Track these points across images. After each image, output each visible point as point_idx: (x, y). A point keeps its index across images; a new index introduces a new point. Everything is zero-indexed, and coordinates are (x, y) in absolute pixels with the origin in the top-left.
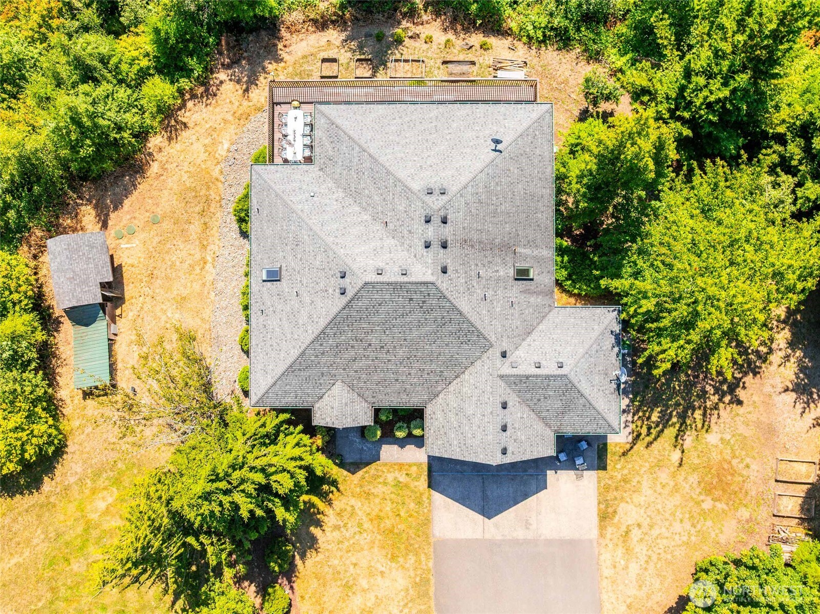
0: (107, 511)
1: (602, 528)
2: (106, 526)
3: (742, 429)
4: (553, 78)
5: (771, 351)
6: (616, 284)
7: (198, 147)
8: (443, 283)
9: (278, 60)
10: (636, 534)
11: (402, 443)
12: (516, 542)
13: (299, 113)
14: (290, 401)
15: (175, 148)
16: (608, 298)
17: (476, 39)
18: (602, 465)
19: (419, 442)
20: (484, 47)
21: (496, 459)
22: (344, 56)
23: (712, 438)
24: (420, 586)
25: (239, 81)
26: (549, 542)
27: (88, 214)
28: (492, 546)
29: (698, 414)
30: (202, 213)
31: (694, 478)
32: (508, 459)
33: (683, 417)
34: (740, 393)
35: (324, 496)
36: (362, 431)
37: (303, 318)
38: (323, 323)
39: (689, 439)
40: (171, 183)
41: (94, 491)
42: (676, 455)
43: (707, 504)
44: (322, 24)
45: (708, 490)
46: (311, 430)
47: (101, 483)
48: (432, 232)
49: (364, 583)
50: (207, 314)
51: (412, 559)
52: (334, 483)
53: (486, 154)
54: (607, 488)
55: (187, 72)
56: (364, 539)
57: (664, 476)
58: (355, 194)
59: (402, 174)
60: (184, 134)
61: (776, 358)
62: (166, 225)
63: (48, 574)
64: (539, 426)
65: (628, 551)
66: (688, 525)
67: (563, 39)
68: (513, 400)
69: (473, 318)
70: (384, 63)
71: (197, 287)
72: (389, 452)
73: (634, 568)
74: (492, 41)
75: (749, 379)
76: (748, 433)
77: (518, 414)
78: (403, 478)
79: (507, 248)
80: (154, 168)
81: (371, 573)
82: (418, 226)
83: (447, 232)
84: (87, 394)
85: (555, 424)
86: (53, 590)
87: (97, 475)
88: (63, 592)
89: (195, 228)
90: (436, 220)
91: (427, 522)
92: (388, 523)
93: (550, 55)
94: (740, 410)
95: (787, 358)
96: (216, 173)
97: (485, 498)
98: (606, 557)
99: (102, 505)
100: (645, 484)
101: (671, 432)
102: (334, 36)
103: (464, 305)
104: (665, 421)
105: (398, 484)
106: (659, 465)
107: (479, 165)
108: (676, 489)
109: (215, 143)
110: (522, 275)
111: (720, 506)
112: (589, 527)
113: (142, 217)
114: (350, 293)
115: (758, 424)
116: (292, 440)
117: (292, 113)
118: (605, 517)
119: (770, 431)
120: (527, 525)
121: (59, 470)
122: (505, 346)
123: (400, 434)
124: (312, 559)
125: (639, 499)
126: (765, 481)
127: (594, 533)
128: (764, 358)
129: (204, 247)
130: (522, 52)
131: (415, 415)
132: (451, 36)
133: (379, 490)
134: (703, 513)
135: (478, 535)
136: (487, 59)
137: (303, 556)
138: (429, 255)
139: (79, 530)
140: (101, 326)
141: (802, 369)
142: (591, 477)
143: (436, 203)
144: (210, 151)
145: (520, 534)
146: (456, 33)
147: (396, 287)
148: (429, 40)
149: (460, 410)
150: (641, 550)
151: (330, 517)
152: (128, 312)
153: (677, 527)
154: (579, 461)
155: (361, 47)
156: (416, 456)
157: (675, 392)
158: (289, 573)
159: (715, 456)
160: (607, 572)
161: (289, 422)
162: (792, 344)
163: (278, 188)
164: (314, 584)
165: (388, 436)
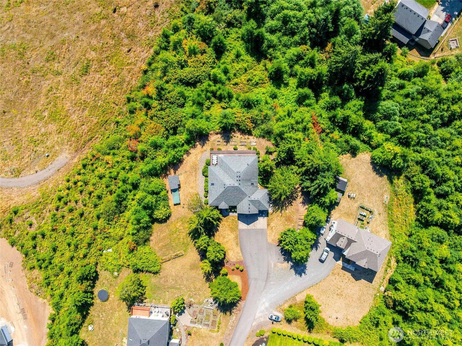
0: (180, 226)
1: (268, 227)
2: (180, 228)
3: (293, 210)
4: (261, 144)
5: (298, 196)
6: (267, 186)
7: (193, 158)
8: (240, 186)
9: (209, 141)
10: (274, 228)
11: (233, 212)
12: (253, 229)
13: (215, 156)
14: (215, 205)
15: (188, 158)
16: (267, 188)
17: (247, 136)
18: (268, 216)
19: (236, 212)
20: (248, 138)
21: (248, 213)
22: (221, 140)
23: (287, 211)
24: (236, 237)
25: (201, 145)
26: (259, 229)
27: (172, 171)
28: (249, 230)
29: (284, 207)
30: (195, 171)
31: (284, 218)
32: (250, 213)
33: (282, 208)
34: (292, 204)
35: (220, 222)
36: (226, 210)
37: (218, 191)
38: (221, 192)
39: (283, 212)
40: (188, 165)
41: (177, 222)
42: (281, 214)
43: (286, 223)
44: (217, 134)
45: (286, 221)
46: (218, 209)
47: (178, 221)
48: (238, 179)
49: (227, 237)
50: (197, 190)
51: (235, 232)
52: (221, 219)
53: (246, 166)
54: (269, 220)
55: (191, 143)
56: (227, 229)
57: (279, 218)
58: (226, 172)
59: (233, 169)
60: (191, 155)
61: (299, 197)
62: (188, 173)
63: (169, 237)
64: (255, 208)
65: (272, 231)
66: (283, 226)
67: (264, 137)
68: (251, 204)
69: (244, 191)
70: (229, 142)
71: (195, 185)
72: (231, 214)
73: (273, 234)
74: (250, 137)
75: (294, 201)
76: (294, 211)
77: (252, 206)
78: (233, 218)
79: (249, 180)
80: (185, 162)
81: (228, 235)
82: (236, 177)
83: (240, 178)
84: (175, 205)
85: (258, 208)
86: (170, 240)
87: (178, 219)
88: (172, 240)
89: (194, 174)
90: (238, 177)
91: (238, 226)
92: (231, 226)
93: (261, 139)
94: (292, 207)
95: (301, 197)
96: (197, 163)
97: (247, 221)
98: (268, 232)
99: (179, 225)
100: (275, 219)
101: (280, 210)
102: (219, 136)
103: (243, 190)
104: (279, 209)
105: (232, 219)
106: (278, 216)
107: (245, 168)
108: (281, 220)
109: (197, 157)
110: (252, 184)
111: (289, 223)
112: (265, 227)
113: (184, 171)
114: (226, 188)
115: (296, 209)
116: (215, 211)
117: (214, 156)
118: (268, 225)
119: (298, 210)
120: (255, 226)
121: (170, 219)
122: (249, 195)
123: (233, 211)
124: (218, 233)
125: (274, 222)
126: (297, 219)
127: (266, 228)
128: (296, 198)
129: (196, 177)
130: (256, 139)
131: (235, 207)
132: (242, 136)
133: (229, 220)
134: (286, 225)
135: (246, 228)
136: (249, 141)
137: (216, 232)
138: (237, 182)
139: (175, 229)
140: (177, 192)
141: (303, 199)
142: (266, 218)
143: (238, 174)
144: (196, 158)
145: (254, 228)
146: (243, 135)
147: (232, 187)
148: (238, 137)
149: (243, 206)
150: (275, 231)
151: (221, 225)
152: (182, 189)
153: (281, 227)
154: (263, 215)
155: (224, 138)
156: (236, 215)
157: (280, 203)
158: (214, 235)
159: (288, 215)
160: (268, 234)
161: (214, 208)
162: (302, 195)
163: (213, 170)
164: (218, 237)
165: (231, 211)
